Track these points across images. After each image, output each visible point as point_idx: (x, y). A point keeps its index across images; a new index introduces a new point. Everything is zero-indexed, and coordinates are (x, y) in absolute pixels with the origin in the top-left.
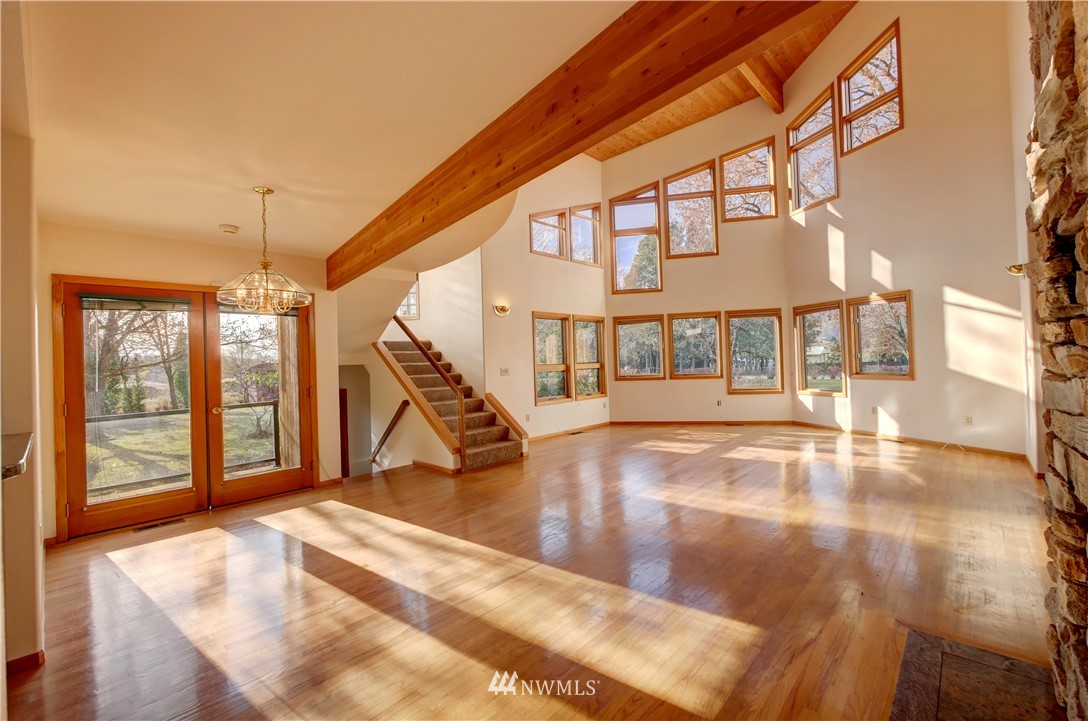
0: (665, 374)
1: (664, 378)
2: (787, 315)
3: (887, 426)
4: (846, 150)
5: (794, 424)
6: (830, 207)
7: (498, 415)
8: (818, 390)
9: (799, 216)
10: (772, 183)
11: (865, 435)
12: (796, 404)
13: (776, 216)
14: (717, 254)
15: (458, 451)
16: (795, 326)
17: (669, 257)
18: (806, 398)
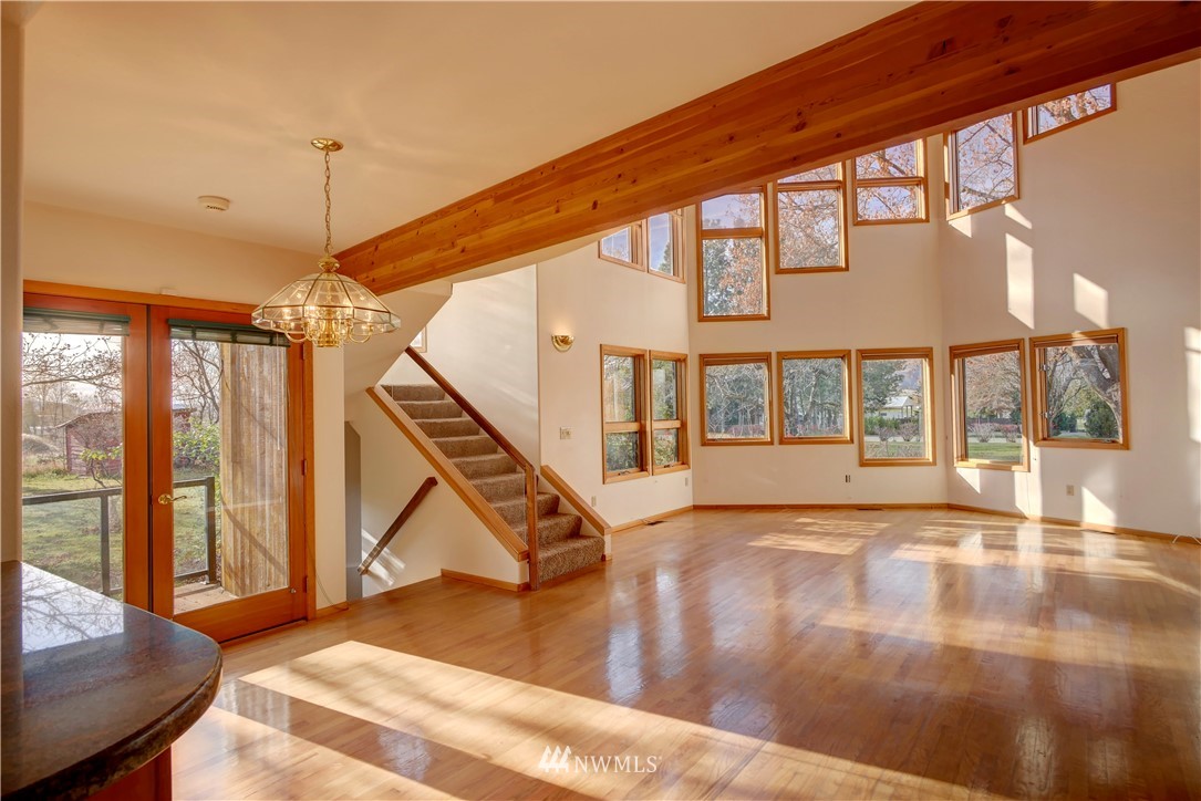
0: (772, 437)
1: (771, 443)
2: (940, 355)
3: (1097, 512)
4: (1030, 135)
5: (950, 507)
6: (1010, 211)
7: (562, 498)
8: (987, 462)
9: (962, 223)
10: (922, 174)
11: (1062, 524)
12: (954, 482)
13: (927, 220)
14: (847, 269)
15: (527, 557)
16: (952, 372)
17: (780, 271)
18: (971, 474)
